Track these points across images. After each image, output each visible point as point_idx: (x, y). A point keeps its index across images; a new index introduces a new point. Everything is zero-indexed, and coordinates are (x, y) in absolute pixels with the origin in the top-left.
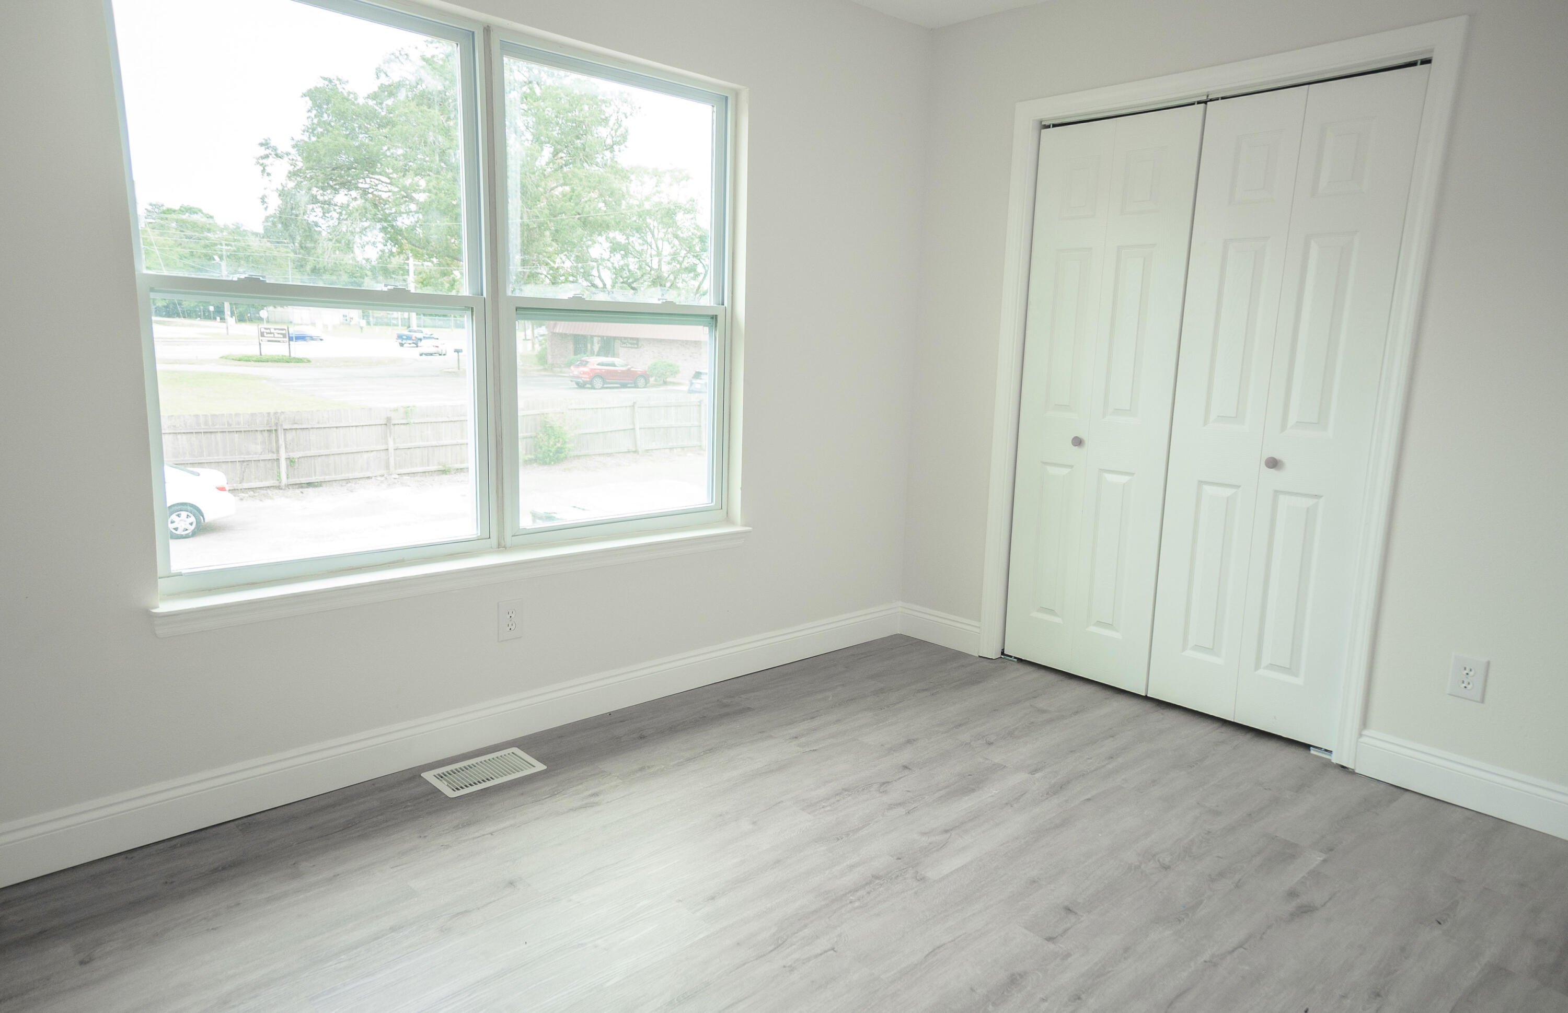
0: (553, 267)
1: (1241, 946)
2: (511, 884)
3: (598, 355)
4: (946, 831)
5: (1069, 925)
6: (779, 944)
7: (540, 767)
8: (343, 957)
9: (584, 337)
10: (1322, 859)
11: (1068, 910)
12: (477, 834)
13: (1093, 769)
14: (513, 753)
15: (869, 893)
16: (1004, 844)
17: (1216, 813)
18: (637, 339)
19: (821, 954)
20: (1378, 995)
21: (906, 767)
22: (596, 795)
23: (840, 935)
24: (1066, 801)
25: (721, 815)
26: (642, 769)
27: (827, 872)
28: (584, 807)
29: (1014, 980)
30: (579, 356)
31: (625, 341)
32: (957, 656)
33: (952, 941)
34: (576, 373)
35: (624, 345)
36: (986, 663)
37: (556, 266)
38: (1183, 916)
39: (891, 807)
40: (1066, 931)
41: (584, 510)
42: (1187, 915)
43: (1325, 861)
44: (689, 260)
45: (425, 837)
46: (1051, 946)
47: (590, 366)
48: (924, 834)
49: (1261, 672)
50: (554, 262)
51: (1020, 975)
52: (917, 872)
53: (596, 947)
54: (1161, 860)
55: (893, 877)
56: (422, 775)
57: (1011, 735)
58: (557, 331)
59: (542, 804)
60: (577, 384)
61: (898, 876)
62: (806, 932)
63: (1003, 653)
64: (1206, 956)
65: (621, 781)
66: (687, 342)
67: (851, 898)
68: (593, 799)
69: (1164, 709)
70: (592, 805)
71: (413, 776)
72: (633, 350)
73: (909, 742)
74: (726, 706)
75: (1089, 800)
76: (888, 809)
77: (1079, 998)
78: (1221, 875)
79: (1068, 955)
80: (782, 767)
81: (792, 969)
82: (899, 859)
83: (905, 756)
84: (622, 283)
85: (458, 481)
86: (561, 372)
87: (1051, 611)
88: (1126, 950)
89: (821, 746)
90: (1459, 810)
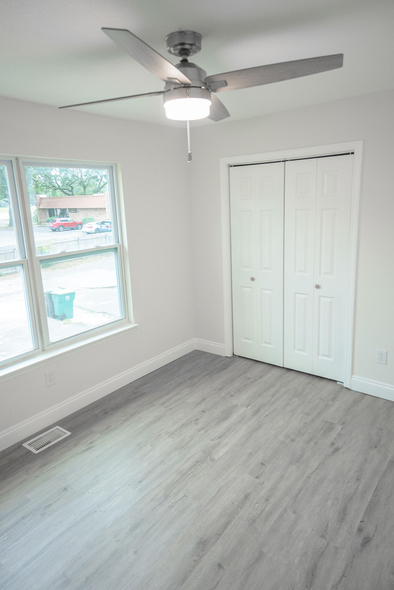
0: (35, 180)
1: (317, 469)
2: (65, 489)
3: (60, 217)
4: (220, 438)
5: (263, 470)
6: (166, 497)
7: (69, 433)
8: (5, 534)
9: (53, 209)
10: (341, 428)
11: (262, 464)
12: (49, 469)
13: (267, 402)
14: (57, 429)
15: (195, 469)
16: (239, 440)
17: (308, 414)
18: (76, 209)
19: (181, 499)
20: (358, 479)
21: (203, 411)
22: (91, 443)
23: (187, 490)
24: (259, 418)
25: (139, 444)
26: (107, 428)
27: (180, 463)
28: (88, 449)
29: (247, 497)
30: (51, 218)
31: (71, 210)
32: (218, 357)
33: (225, 484)
34: (51, 225)
35: (70, 212)
36: (228, 359)
37: (37, 180)
38: (299, 460)
39: (200, 430)
40: (262, 473)
41: (63, 289)
42: (300, 459)
43: (342, 428)
44: (94, 174)
45: (29, 474)
46: (258, 480)
47: (57, 222)
48: (212, 440)
49: (320, 357)
50: (36, 178)
51: (248, 494)
52: (211, 457)
53: (101, 511)
54: (291, 437)
55: (203, 461)
56: (23, 445)
57: (239, 391)
58: (41, 208)
59: (72, 450)
60: (53, 230)
61: (204, 460)
62: (175, 490)
63: (233, 354)
64: (307, 475)
65: (100, 435)
66: (97, 209)
67: (189, 473)
68: (91, 445)
69: (289, 371)
70: (91, 448)
71: (19, 446)
72: (75, 213)
73: (204, 400)
74: (135, 393)
75: (267, 415)
76: (199, 431)
77: (268, 500)
78: (310, 440)
79: (264, 483)
80: (159, 419)
81: (171, 507)
82: (204, 453)
83: (203, 406)
84: (66, 185)
85: (7, 279)
86: (45, 225)
87: (249, 339)
88: (282, 477)
89: (172, 407)
90: (382, 399)
